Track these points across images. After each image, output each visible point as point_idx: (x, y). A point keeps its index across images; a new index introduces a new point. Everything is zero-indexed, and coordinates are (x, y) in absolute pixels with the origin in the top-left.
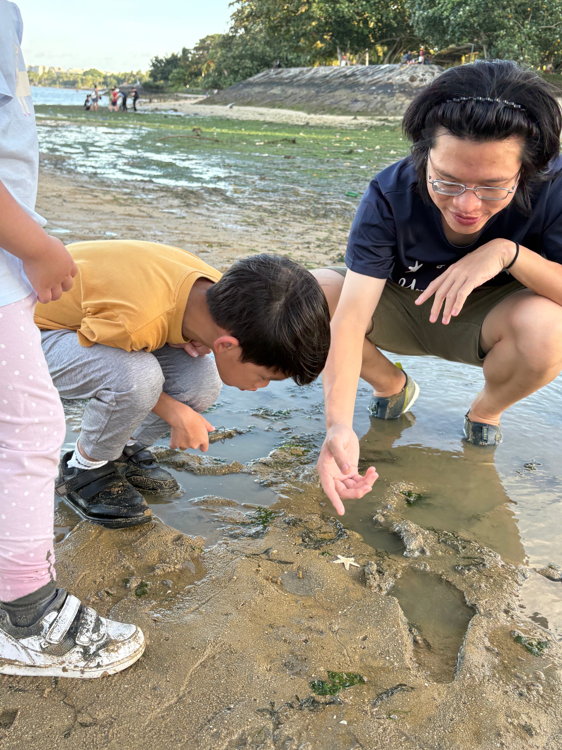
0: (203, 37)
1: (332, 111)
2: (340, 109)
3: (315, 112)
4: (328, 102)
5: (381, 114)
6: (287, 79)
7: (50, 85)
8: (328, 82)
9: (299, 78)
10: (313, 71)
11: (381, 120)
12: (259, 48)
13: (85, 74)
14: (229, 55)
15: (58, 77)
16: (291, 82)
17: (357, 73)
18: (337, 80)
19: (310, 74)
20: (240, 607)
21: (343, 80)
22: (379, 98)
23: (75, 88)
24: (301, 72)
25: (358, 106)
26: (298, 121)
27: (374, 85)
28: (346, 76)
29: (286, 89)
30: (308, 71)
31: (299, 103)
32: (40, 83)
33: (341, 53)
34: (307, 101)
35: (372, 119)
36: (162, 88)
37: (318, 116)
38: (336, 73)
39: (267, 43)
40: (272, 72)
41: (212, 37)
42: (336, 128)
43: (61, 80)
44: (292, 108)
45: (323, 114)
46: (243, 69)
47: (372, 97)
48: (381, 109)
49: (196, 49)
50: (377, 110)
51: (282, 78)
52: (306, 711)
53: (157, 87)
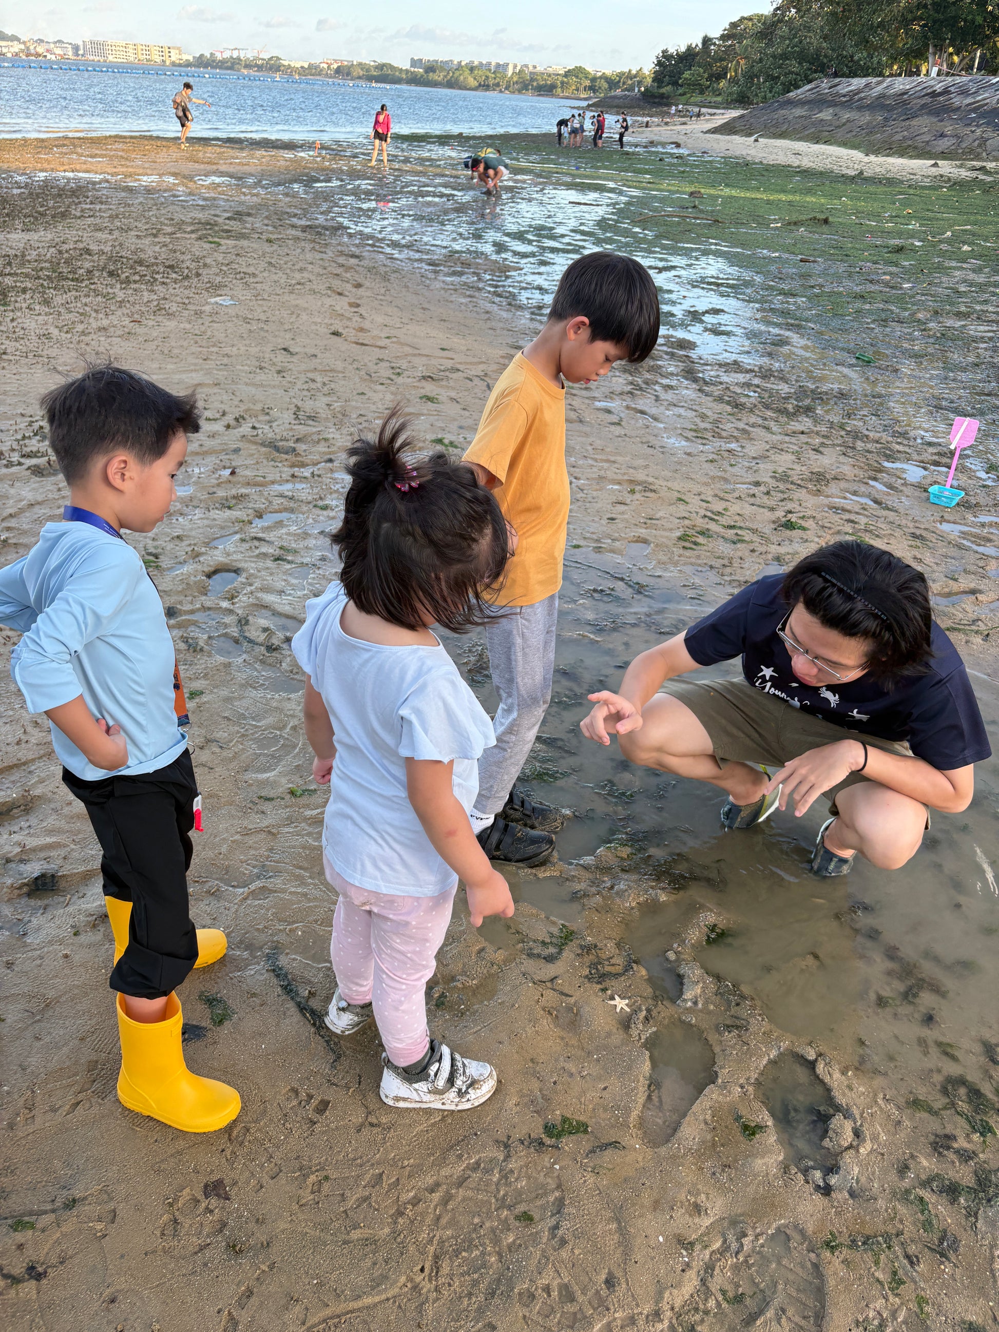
0: (735, 19)
1: (902, 152)
2: (916, 148)
3: (877, 152)
4: (898, 137)
5: (978, 157)
6: (844, 96)
7: (520, 91)
8: (905, 103)
9: (862, 95)
10: (885, 85)
11: (974, 169)
12: (814, 41)
13: (568, 74)
14: (770, 51)
15: (532, 80)
16: (851, 101)
17: (952, 89)
18: (919, 101)
19: (879, 88)
20: (512, 1036)
21: (928, 100)
22: (979, 132)
23: (553, 96)
24: (867, 85)
25: (944, 144)
26: (847, 168)
27: (974, 110)
28: (934, 94)
29: (841, 113)
30: (879, 83)
31: (855, 136)
32: (507, 88)
33: (935, 54)
34: (867, 134)
35: (961, 166)
36: (668, 97)
37: (881, 159)
38: (918, 88)
39: (825, 38)
40: (825, 84)
41: (750, 19)
42: (902, 182)
43: (535, 84)
44: (844, 144)
45: (888, 156)
46: (786, 74)
47: (967, 130)
48: (979, 150)
49: (723, 37)
50: (971, 151)
51: (838, 95)
52: (532, 1150)
53: (662, 96)
